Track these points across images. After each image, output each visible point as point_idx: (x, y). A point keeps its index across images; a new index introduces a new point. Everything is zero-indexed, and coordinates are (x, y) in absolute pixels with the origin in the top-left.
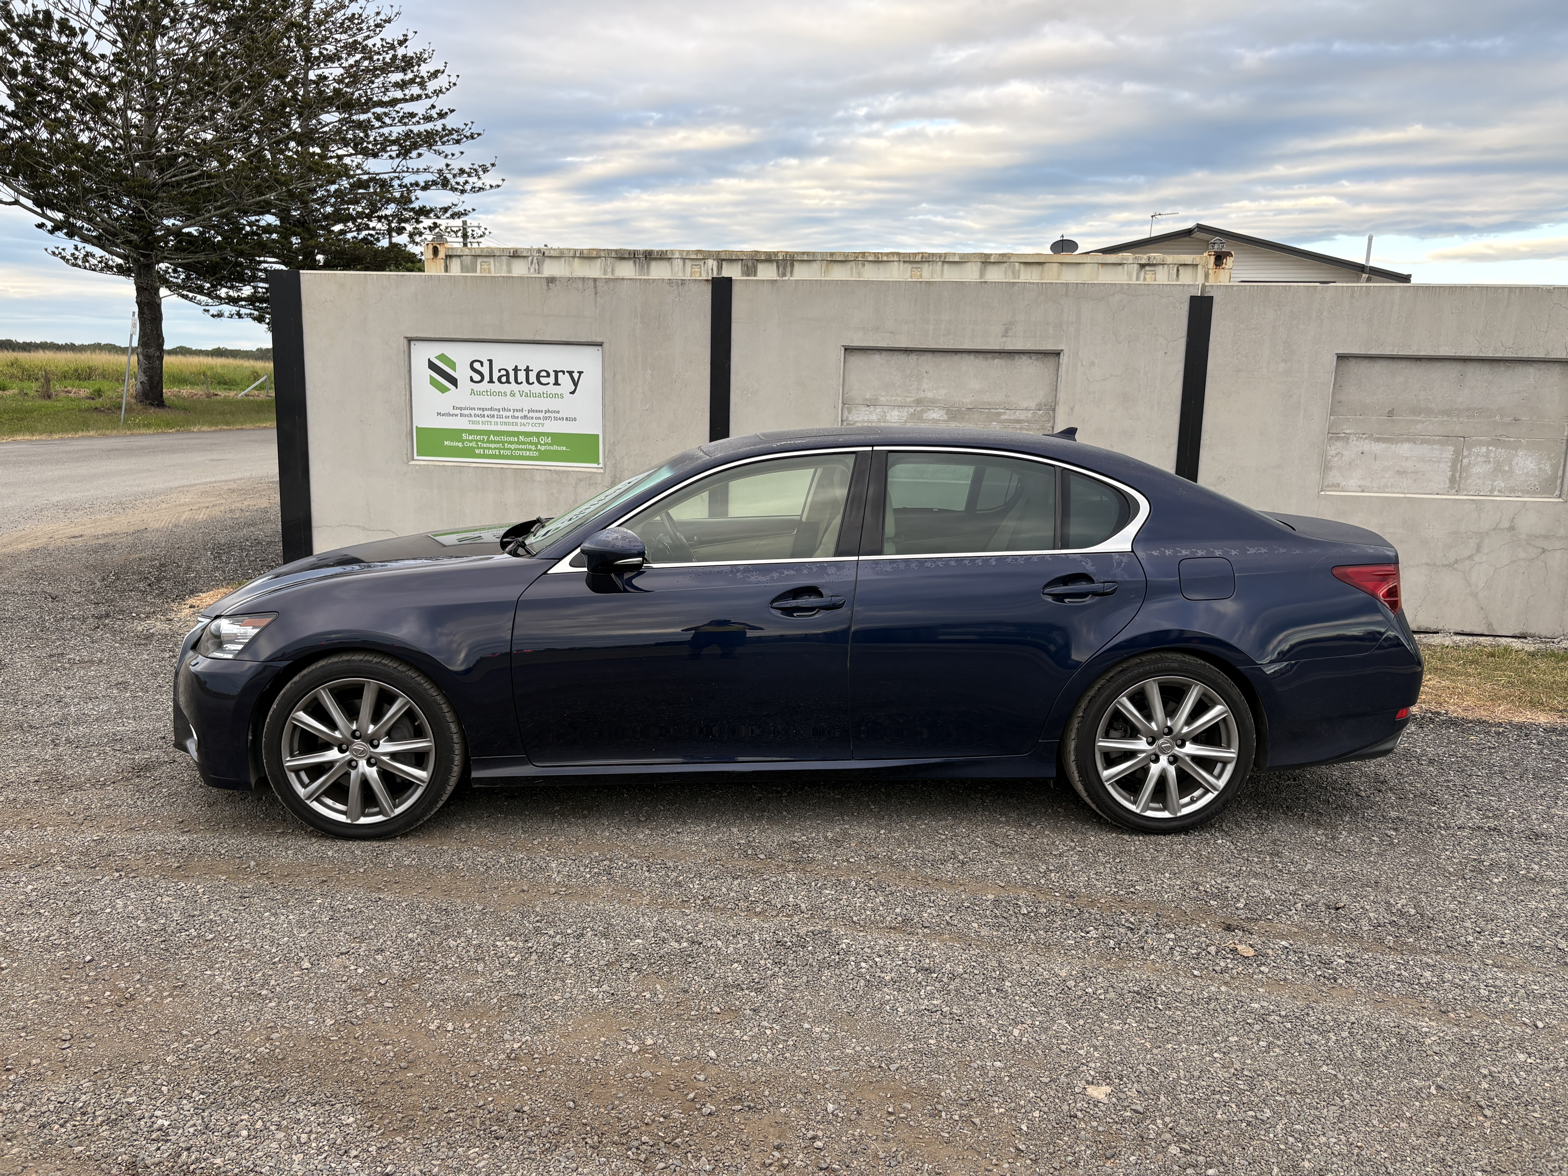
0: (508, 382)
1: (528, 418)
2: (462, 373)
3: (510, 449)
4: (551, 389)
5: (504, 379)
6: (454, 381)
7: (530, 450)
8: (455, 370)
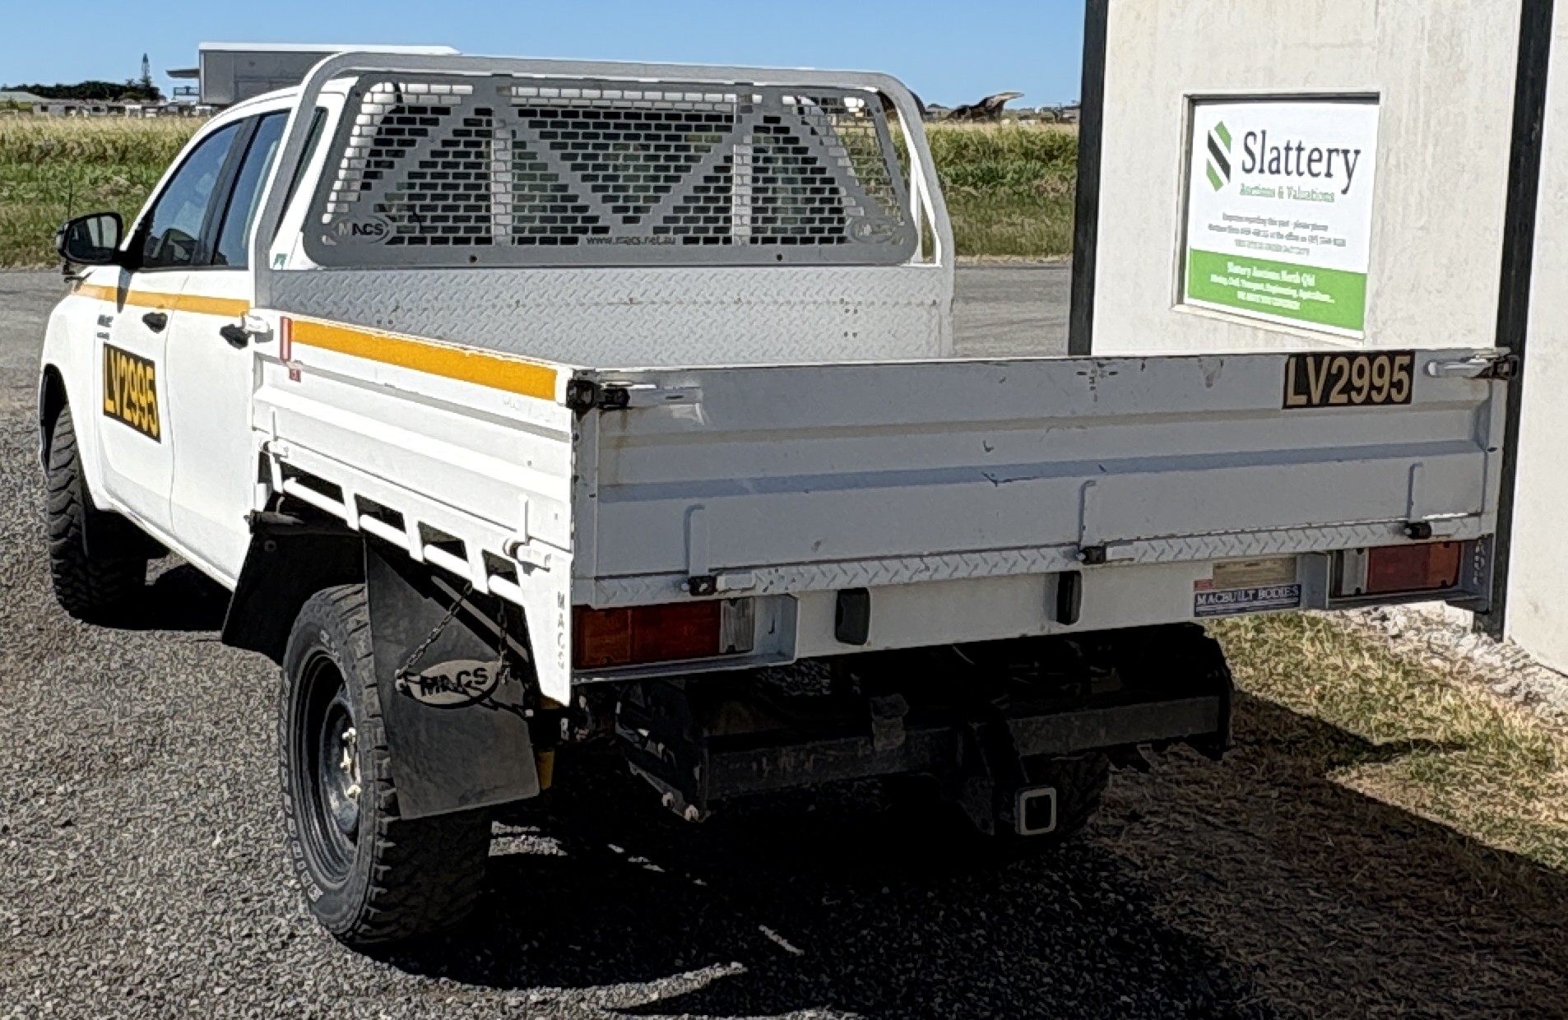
0: (1278, 171)
1: (1296, 238)
2: (1236, 156)
3: (1269, 294)
4: (1321, 184)
5: (1274, 167)
6: (1226, 168)
7: (1289, 297)
8: (1228, 146)
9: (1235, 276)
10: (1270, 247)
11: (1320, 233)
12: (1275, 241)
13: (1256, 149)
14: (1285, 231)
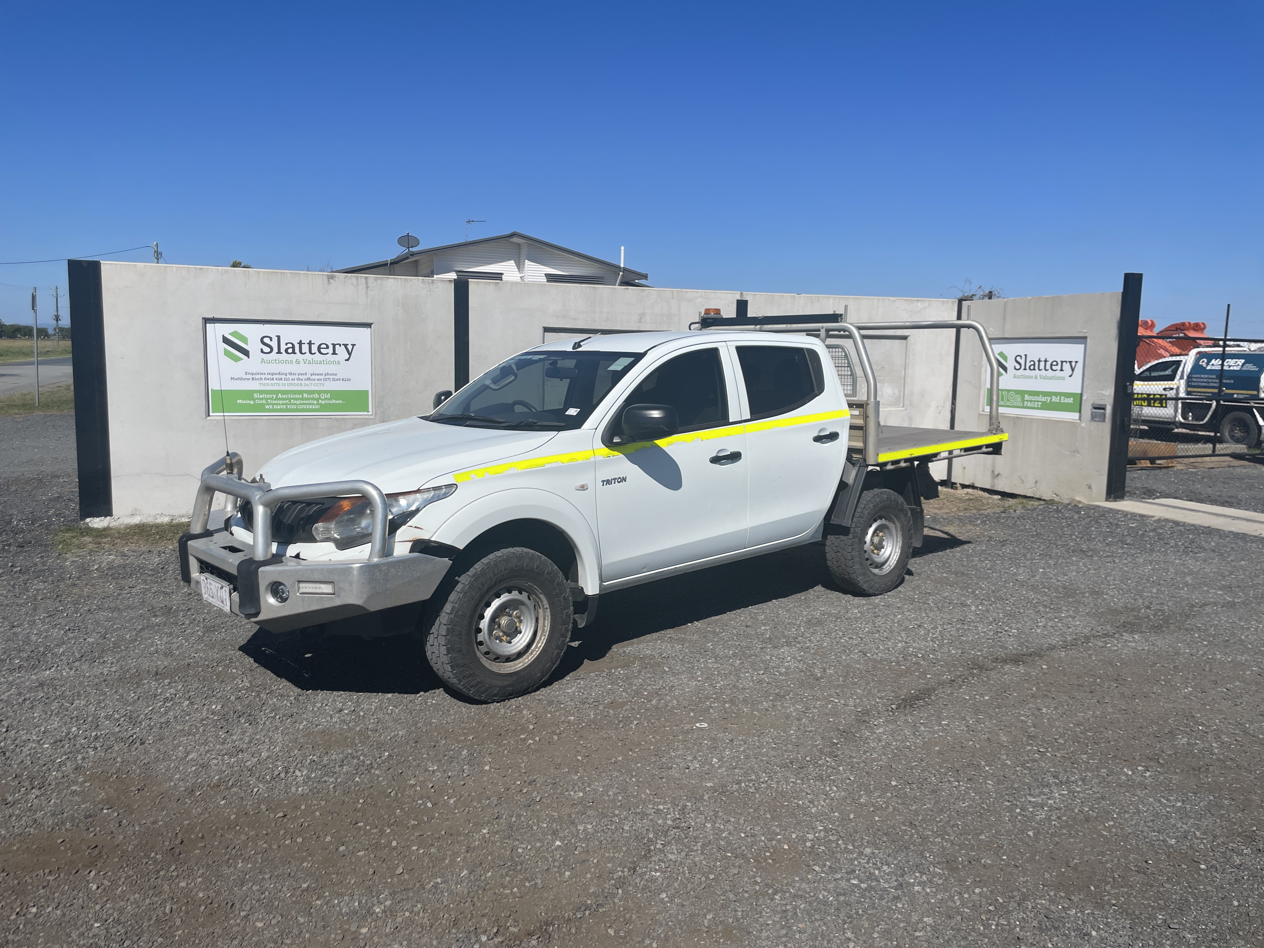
0: (294, 352)
1: (311, 380)
2: (254, 346)
3: (294, 404)
4: (330, 357)
5: (290, 351)
6: (246, 353)
7: (313, 404)
8: (247, 344)
9: (261, 399)
10: (292, 384)
11: (331, 377)
12: (296, 382)
13: (274, 344)
14: (304, 377)
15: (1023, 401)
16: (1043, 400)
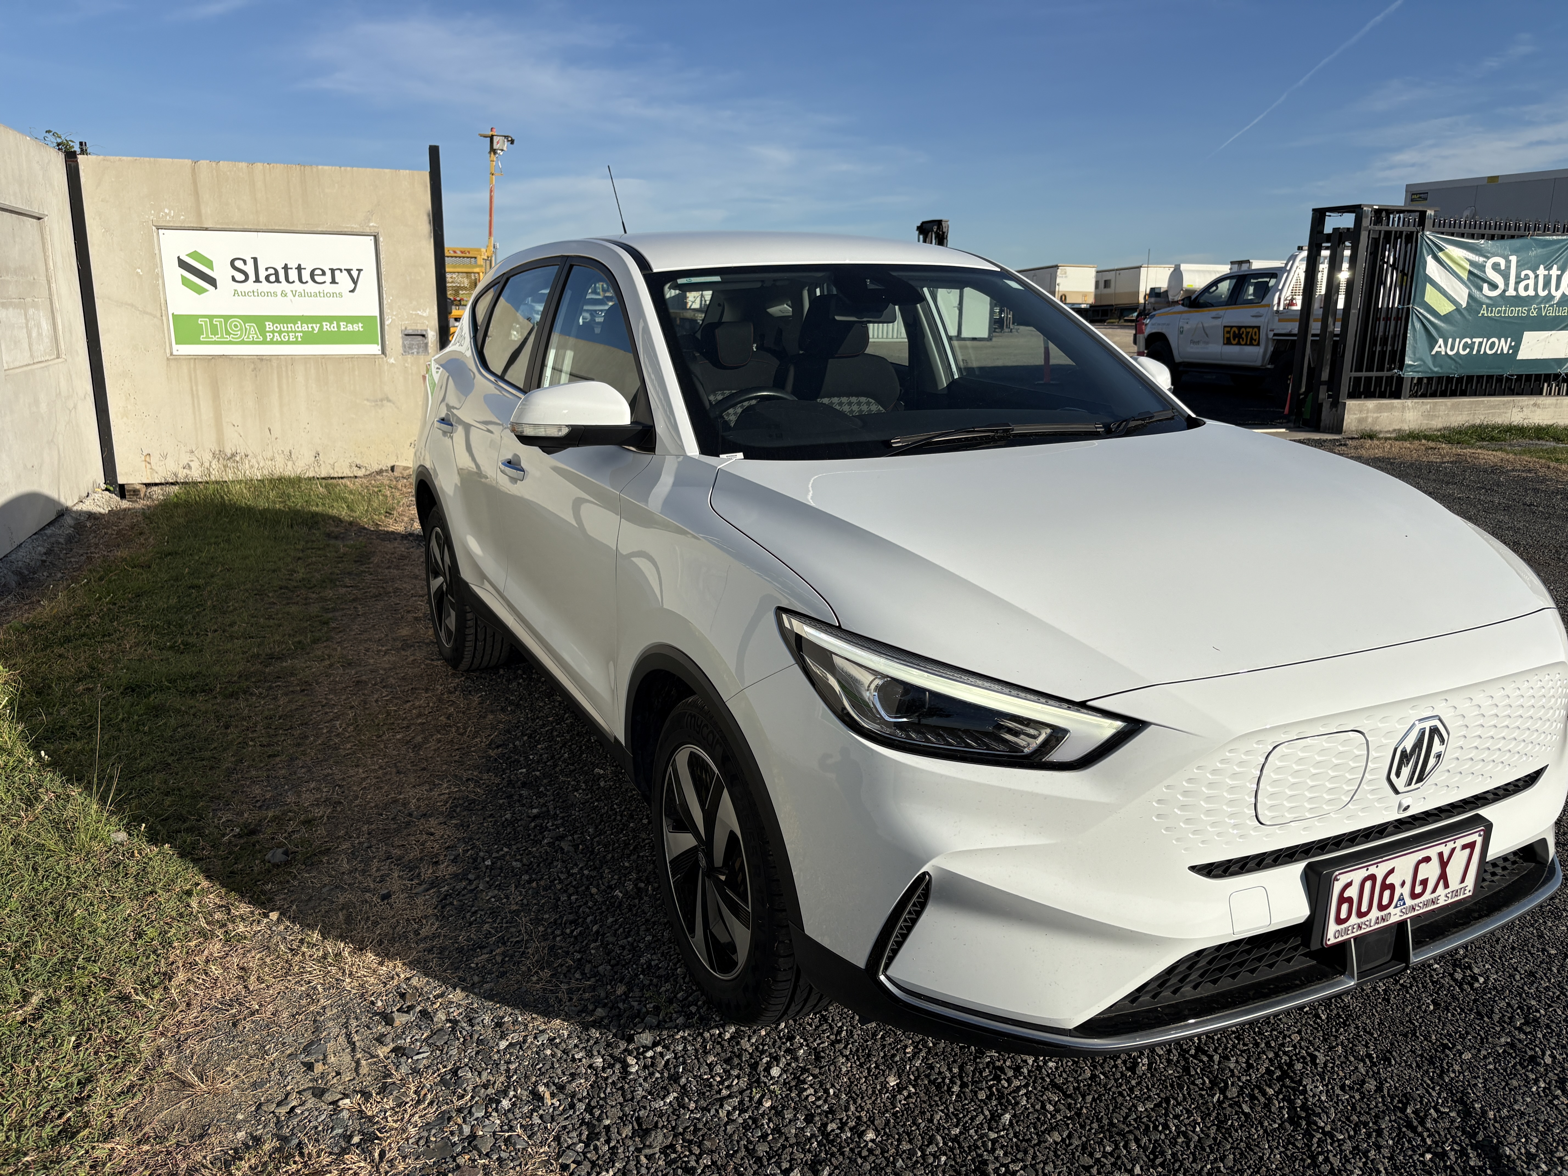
15: (263, 331)
16: (305, 328)
